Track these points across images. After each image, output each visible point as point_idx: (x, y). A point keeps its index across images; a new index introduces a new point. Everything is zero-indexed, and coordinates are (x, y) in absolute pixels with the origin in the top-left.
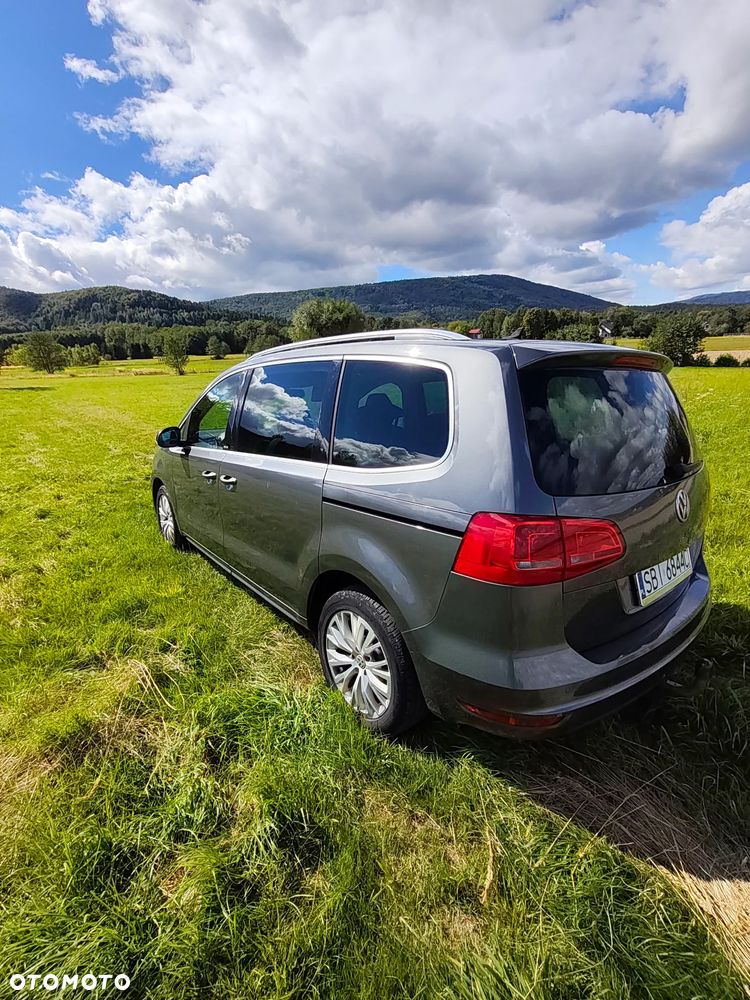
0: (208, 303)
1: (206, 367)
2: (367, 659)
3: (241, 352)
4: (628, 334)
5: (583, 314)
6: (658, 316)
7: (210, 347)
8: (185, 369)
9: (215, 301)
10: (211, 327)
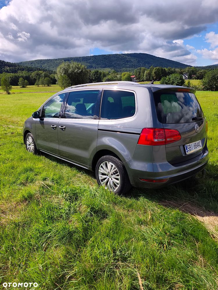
0: (18, 63)
1: (19, 91)
2: (112, 175)
3: (34, 85)
4: (195, 78)
5: (177, 70)
6: (206, 71)
7: (20, 82)
8: (10, 91)
9: (21, 63)
10: (20, 74)
